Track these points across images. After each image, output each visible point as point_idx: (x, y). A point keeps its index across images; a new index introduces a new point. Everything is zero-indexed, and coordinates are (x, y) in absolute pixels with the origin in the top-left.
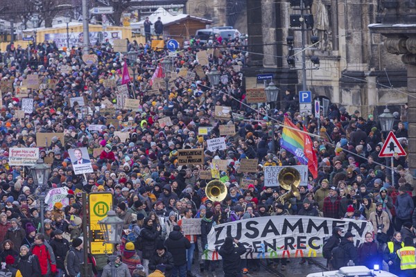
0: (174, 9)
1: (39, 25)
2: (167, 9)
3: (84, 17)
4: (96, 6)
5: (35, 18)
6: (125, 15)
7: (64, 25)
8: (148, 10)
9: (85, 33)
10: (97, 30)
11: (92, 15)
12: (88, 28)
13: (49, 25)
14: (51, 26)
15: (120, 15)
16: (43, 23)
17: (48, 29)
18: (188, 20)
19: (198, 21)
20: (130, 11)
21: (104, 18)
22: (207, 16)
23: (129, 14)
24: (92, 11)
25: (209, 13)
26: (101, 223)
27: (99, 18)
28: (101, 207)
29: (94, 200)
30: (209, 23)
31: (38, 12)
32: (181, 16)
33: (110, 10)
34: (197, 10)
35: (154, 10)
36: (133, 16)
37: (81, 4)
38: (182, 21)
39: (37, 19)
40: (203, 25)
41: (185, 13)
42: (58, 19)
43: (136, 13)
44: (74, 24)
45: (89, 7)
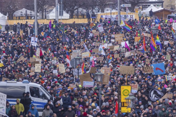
0: (158, 5)
1: (99, 12)
2: (154, 5)
3: (118, 8)
4: (124, 4)
5: (97, 8)
6: (136, 8)
7: (109, 11)
8: (146, 6)
9: (119, 15)
10: (124, 14)
11: (122, 8)
12: (120, 13)
13: (103, 11)
14: (104, 12)
15: (134, 7)
16: (100, 11)
17: (102, 13)
18: (164, 10)
19: (168, 11)
20: (138, 6)
21: (127, 9)
22: (172, 9)
23: (138, 7)
24: (122, 5)
25: (173, 7)
26: (126, 99)
27: (125, 9)
28: (126, 92)
29: (123, 89)
30: (173, 12)
31: (98, 5)
32: (160, 8)
33: (130, 5)
34: (167, 6)
35: (149, 6)
36: (139, 8)
37: (117, 3)
38: (161, 11)
39: (98, 9)
40: (171, 13)
41: (162, 7)
42: (107, 9)
43: (141, 7)
44: (114, 11)
45: (121, 4)
